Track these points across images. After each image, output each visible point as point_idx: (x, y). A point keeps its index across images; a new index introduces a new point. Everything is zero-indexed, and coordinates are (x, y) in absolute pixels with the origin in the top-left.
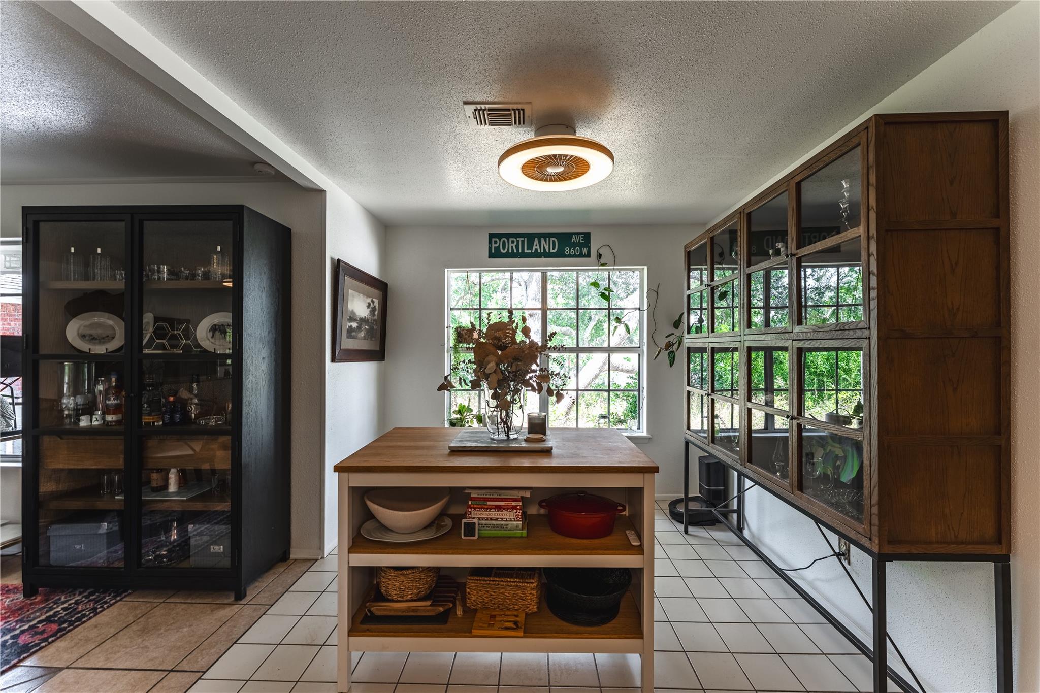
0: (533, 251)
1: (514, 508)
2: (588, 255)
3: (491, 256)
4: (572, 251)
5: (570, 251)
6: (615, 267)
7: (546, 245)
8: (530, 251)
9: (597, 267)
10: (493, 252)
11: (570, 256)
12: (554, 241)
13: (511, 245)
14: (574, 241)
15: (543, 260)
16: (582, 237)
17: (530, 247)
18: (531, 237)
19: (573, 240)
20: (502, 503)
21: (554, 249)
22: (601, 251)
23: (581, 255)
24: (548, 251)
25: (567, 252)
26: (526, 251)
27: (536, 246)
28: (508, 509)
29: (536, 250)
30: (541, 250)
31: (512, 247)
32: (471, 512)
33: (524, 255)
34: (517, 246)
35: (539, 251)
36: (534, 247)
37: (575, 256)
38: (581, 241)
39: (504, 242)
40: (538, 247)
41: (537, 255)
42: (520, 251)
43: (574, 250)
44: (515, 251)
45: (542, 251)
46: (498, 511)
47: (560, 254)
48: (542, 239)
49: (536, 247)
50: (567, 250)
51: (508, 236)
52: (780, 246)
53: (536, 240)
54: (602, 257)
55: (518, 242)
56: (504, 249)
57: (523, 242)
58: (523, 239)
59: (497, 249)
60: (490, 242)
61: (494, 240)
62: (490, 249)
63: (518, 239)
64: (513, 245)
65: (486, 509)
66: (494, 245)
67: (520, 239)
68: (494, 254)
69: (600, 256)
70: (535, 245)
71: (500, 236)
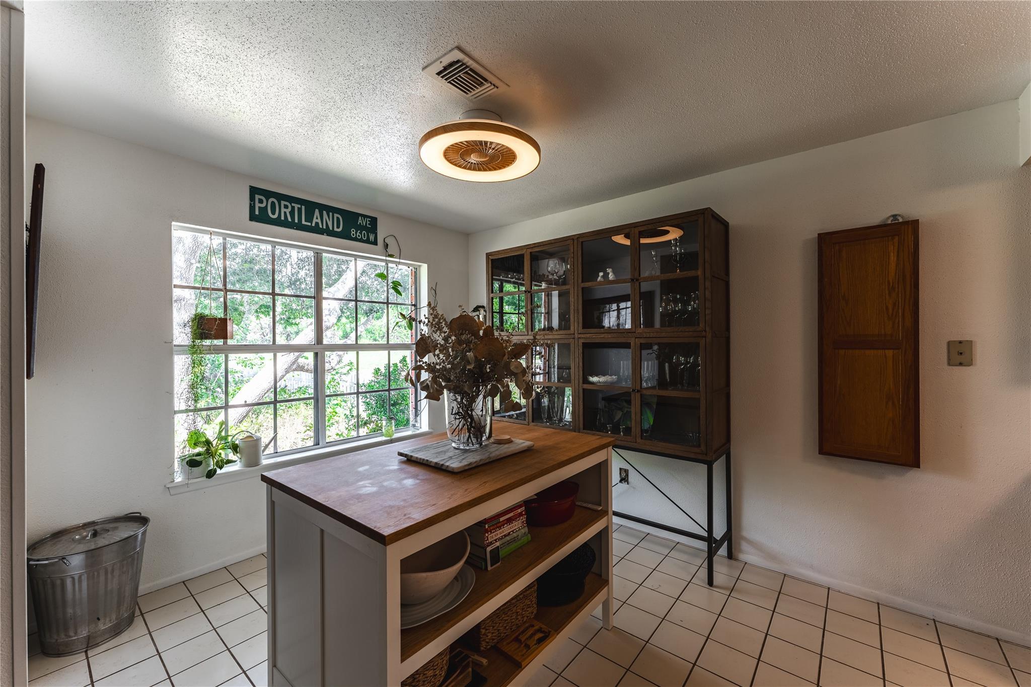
0: (313, 225)
1: (520, 514)
2: (375, 243)
3: (253, 218)
4: (358, 234)
5: (356, 233)
6: (401, 261)
7: (328, 221)
8: (309, 224)
9: (384, 258)
10: (257, 213)
11: (356, 239)
12: (338, 218)
13: (283, 210)
14: (360, 223)
15: (325, 238)
16: (369, 221)
17: (309, 218)
18: (311, 207)
19: (359, 221)
20: (511, 514)
21: (338, 227)
22: (387, 241)
23: (368, 241)
24: (331, 229)
25: (353, 235)
26: (304, 222)
27: (316, 219)
28: (516, 519)
29: (317, 224)
30: (323, 226)
31: (285, 213)
32: (487, 537)
33: (300, 227)
34: (292, 213)
35: (321, 227)
36: (315, 220)
37: (361, 241)
38: (368, 226)
39: (273, 203)
40: (319, 221)
41: (316, 230)
42: (296, 221)
43: (361, 233)
44: (290, 220)
45: (325, 227)
46: (509, 524)
47: (345, 235)
48: (324, 212)
49: (317, 221)
50: (353, 231)
51: (280, 197)
52: (609, 271)
53: (317, 212)
54: (389, 246)
55: (293, 208)
56: (273, 213)
57: (300, 210)
58: (299, 206)
59: (263, 210)
60: (252, 199)
61: (257, 197)
62: (252, 208)
63: (293, 204)
64: (286, 210)
65: (500, 527)
66: (257, 205)
67: (297, 206)
68: (258, 217)
69: (386, 246)
70: (315, 217)
71: (268, 194)
